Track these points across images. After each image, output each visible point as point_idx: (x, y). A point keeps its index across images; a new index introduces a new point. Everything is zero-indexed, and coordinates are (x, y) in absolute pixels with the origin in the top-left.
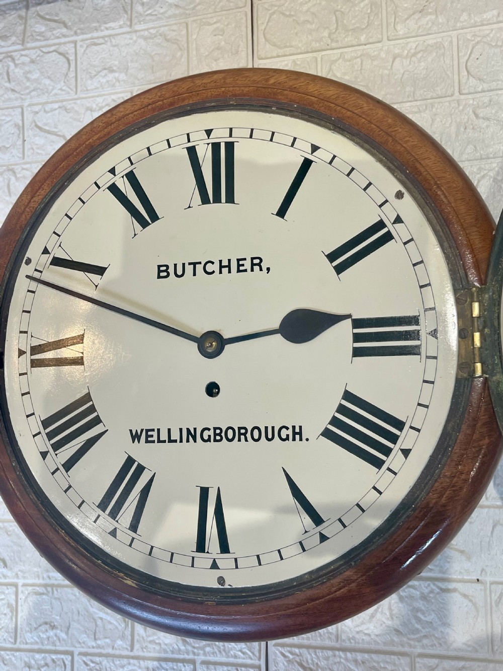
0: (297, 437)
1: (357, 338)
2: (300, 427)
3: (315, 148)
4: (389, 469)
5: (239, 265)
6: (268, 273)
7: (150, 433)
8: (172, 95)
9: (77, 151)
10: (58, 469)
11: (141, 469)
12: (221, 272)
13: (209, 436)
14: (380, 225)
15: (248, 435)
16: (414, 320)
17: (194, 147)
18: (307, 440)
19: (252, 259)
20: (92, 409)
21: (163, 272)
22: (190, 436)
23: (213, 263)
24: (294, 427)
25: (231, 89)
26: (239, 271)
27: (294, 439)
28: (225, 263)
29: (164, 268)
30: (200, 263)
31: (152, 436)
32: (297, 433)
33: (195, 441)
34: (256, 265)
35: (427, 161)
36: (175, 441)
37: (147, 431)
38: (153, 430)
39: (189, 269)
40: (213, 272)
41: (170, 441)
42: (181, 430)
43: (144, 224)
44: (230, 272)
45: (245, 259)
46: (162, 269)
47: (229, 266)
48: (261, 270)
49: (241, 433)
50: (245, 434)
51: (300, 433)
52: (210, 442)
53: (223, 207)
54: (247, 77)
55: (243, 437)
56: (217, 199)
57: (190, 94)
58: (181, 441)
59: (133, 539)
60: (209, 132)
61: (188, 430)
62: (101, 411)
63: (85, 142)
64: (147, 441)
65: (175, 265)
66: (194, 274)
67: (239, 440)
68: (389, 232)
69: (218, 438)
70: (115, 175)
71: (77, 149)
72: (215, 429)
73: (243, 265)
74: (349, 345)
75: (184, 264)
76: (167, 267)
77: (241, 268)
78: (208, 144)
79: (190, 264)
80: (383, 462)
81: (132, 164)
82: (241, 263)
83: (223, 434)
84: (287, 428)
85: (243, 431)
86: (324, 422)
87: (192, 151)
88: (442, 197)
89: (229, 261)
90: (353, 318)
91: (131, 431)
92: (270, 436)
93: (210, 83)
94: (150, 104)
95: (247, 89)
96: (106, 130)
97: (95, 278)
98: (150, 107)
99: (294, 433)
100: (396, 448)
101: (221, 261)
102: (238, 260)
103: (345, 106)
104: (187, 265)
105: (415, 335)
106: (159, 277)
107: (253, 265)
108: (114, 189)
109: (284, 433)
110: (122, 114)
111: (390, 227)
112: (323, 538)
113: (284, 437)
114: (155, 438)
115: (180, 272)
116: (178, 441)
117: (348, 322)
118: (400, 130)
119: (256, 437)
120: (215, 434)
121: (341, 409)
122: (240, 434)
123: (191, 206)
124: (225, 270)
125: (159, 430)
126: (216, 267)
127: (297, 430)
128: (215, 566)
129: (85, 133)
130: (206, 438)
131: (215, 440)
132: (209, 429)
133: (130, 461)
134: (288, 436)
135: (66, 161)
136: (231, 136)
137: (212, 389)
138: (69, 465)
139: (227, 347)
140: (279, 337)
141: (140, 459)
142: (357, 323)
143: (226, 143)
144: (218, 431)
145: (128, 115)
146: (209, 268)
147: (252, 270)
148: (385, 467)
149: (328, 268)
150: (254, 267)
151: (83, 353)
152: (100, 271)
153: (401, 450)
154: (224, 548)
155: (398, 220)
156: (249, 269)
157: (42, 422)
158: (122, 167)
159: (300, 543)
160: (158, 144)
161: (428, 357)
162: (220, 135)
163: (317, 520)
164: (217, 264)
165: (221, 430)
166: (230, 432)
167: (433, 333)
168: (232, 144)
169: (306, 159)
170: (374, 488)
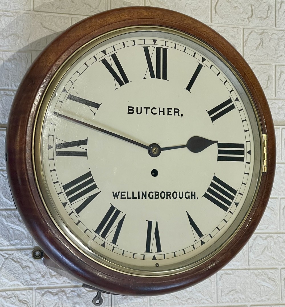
0: (193, 197)
1: (220, 152)
2: (195, 192)
3: (204, 60)
4: (230, 211)
5: (168, 112)
6: (182, 117)
7: (123, 194)
10: (72, 212)
11: (118, 212)
12: (160, 114)
13: (153, 196)
14: (230, 101)
15: (171, 196)
16: (242, 146)
17: (147, 47)
18: (197, 198)
19: (175, 109)
20: (92, 180)
22: (143, 196)
23: (156, 109)
24: (192, 192)
25: (167, 21)
26: (168, 114)
27: (192, 198)
28: (162, 110)
29: (131, 108)
30: (149, 108)
31: (124, 195)
32: (193, 195)
33: (146, 198)
34: (176, 112)
36: (136, 198)
37: (122, 193)
38: (125, 192)
39: (144, 110)
40: (156, 113)
41: (133, 198)
42: (139, 192)
43: (121, 84)
44: (164, 114)
45: (171, 109)
46: (130, 108)
47: (163, 111)
48: (179, 115)
49: (168, 195)
50: (169, 195)
52: (153, 199)
53: (161, 81)
55: (168, 197)
56: (158, 77)
57: (147, 19)
58: (139, 198)
59: (114, 247)
60: (155, 41)
61: (142, 192)
62: (97, 182)
64: (121, 198)
65: (137, 107)
66: (147, 113)
67: (167, 198)
68: (233, 105)
69: (157, 197)
70: (106, 54)
72: (156, 192)
73: (170, 112)
74: (216, 155)
75: (141, 108)
76: (133, 108)
77: (169, 113)
78: (154, 47)
79: (144, 108)
80: (228, 208)
81: (115, 50)
82: (169, 110)
83: (159, 195)
84: (189, 193)
85: (169, 194)
86: (205, 191)
87: (146, 49)
89: (164, 109)
90: (218, 142)
91: (113, 192)
92: (181, 196)
93: (156, 15)
95: (175, 23)
96: (102, 29)
97: (94, 109)
98: (126, 21)
100: (233, 202)
101: (160, 108)
102: (168, 109)
103: (217, 42)
104: (143, 108)
105: (242, 153)
106: (129, 113)
107: (175, 112)
108: (104, 62)
109: (187, 195)
110: (110, 21)
111: (234, 102)
112: (203, 243)
113: (187, 197)
114: (126, 196)
115: (139, 112)
116: (138, 198)
118: (239, 58)
119: (175, 196)
120: (156, 195)
121: (212, 184)
122: (167, 195)
123: (145, 78)
124: (162, 113)
125: (128, 192)
126: (157, 111)
127: (193, 194)
128: (154, 258)
130: (151, 196)
131: (156, 198)
132: (152, 192)
133: (112, 208)
134: (189, 196)
136: (165, 45)
137: (155, 173)
138: (79, 210)
140: (186, 148)
141: (118, 207)
142: (220, 145)
143: (163, 49)
144: (157, 194)
145: (114, 23)
146: (154, 111)
147: (175, 115)
148: (228, 211)
149: (209, 118)
150: (176, 113)
151: (87, 150)
152: (97, 106)
153: (235, 203)
154: (159, 250)
155: (237, 100)
156: (173, 114)
157: (63, 186)
158: (110, 51)
159: (193, 246)
160: (128, 41)
161: (247, 163)
162: (160, 43)
163: (200, 235)
164: (158, 109)
165: (158, 193)
166: (163, 194)
167: (249, 152)
168: (166, 49)
169: (200, 64)
170: (224, 220)
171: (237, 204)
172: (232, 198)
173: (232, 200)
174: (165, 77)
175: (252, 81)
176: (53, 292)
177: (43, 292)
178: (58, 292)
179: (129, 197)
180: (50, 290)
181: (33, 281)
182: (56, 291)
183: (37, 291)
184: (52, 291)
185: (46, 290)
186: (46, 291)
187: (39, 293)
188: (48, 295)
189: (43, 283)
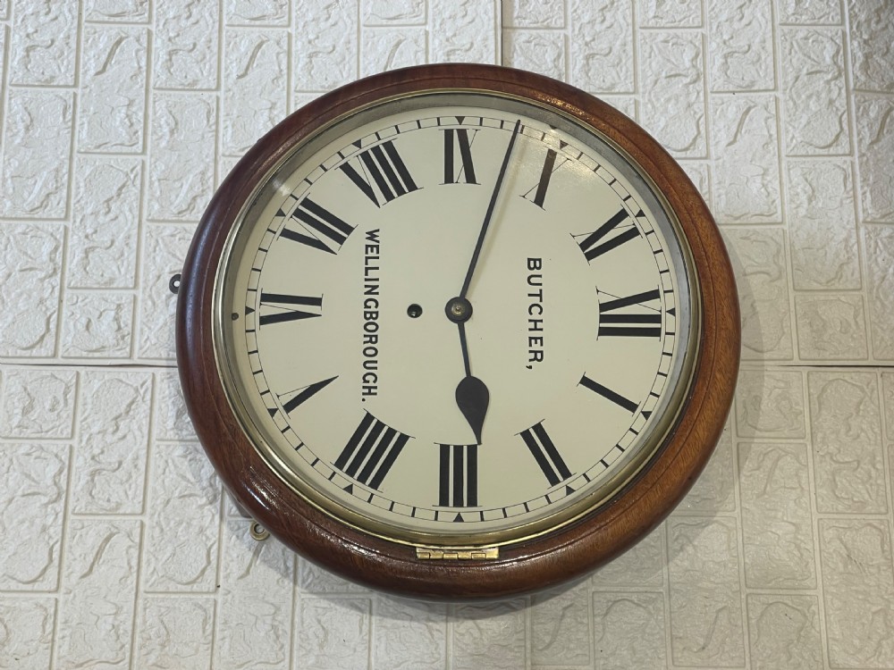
0: (367, 391)
1: (458, 449)
2: (375, 394)
3: (647, 414)
4: (334, 473)
5: (536, 339)
6: (527, 367)
7: (375, 249)
10: (343, 158)
11: (341, 240)
12: (530, 321)
13: (370, 307)
14: (566, 474)
15: (370, 345)
16: (473, 502)
17: (658, 297)
18: (364, 400)
19: (542, 352)
20: (401, 192)
21: (534, 263)
22: (370, 288)
23: (540, 313)
24: (376, 388)
25: (714, 336)
26: (531, 338)
27: (364, 387)
28: (539, 325)
29: (538, 265)
30: (541, 301)
31: (372, 251)
32: (370, 391)
33: (365, 293)
34: (536, 355)
36: (366, 274)
37: (377, 247)
38: (378, 252)
39: (536, 290)
40: (531, 314)
41: (367, 269)
42: (377, 280)
43: (584, 246)
44: (530, 330)
45: (542, 345)
46: (538, 263)
47: (536, 329)
48: (530, 360)
49: (372, 338)
50: (371, 341)
51: (370, 393)
52: (365, 308)
53: (596, 324)
55: (368, 339)
56: (603, 319)
58: (366, 280)
59: (275, 233)
60: (672, 312)
61: (377, 287)
62: (398, 200)
63: (673, 186)
64: (367, 246)
65: (540, 276)
66: (530, 295)
67: (365, 336)
68: (559, 482)
69: (368, 316)
70: (636, 216)
71: (667, 177)
72: (377, 313)
73: (536, 343)
74: (452, 442)
75: (541, 284)
76: (539, 268)
77: (533, 341)
78: (660, 311)
79: (541, 291)
80: (341, 469)
81: (647, 234)
82: (539, 341)
83: (371, 320)
84: (375, 382)
85: (374, 339)
86: (379, 416)
87: (654, 295)
88: (589, 532)
89: (542, 330)
90: (478, 446)
91: (378, 231)
92: (368, 365)
93: (723, 314)
94: (706, 253)
95: (712, 351)
96: (683, 208)
97: (533, 195)
98: (704, 253)
99: (370, 388)
100: (353, 481)
101: (541, 321)
102: (541, 338)
103: (686, 445)
104: (540, 287)
105: (458, 503)
106: (529, 260)
107: (536, 352)
108: (622, 215)
109: (370, 378)
110: (699, 224)
111: (563, 483)
112: (273, 412)
113: (367, 378)
114: (370, 254)
115: (533, 280)
116: (367, 277)
117: (474, 442)
119: (368, 352)
120: (371, 313)
121: (391, 432)
123: (599, 292)
124: (532, 325)
125: (378, 258)
126: (536, 316)
127: (373, 391)
128: (248, 310)
129: (683, 186)
130: (369, 304)
131: (366, 313)
132: (377, 306)
133: (349, 229)
134: (368, 382)
135: (654, 167)
136: (667, 334)
137: (415, 310)
138: (347, 169)
139: (456, 325)
140: (465, 376)
141: (350, 239)
142: (473, 450)
143: (660, 329)
144: (374, 316)
145: (697, 231)
146: (536, 310)
147: (530, 352)
148: (337, 470)
149: (528, 425)
150: (534, 354)
151: (457, 182)
152: (539, 200)
153: (352, 485)
154: (265, 320)
155: (570, 491)
156: (531, 349)
157: (390, 142)
158: (644, 224)
159: (269, 391)
160: (665, 260)
161: (437, 512)
162: (669, 323)
163: (289, 407)
164: (539, 317)
165: (376, 318)
166: (373, 327)
167: (459, 519)
168: (659, 335)
169: (636, 406)
170: (317, 460)
172: (362, 479)
173: (359, 479)
174: (603, 332)
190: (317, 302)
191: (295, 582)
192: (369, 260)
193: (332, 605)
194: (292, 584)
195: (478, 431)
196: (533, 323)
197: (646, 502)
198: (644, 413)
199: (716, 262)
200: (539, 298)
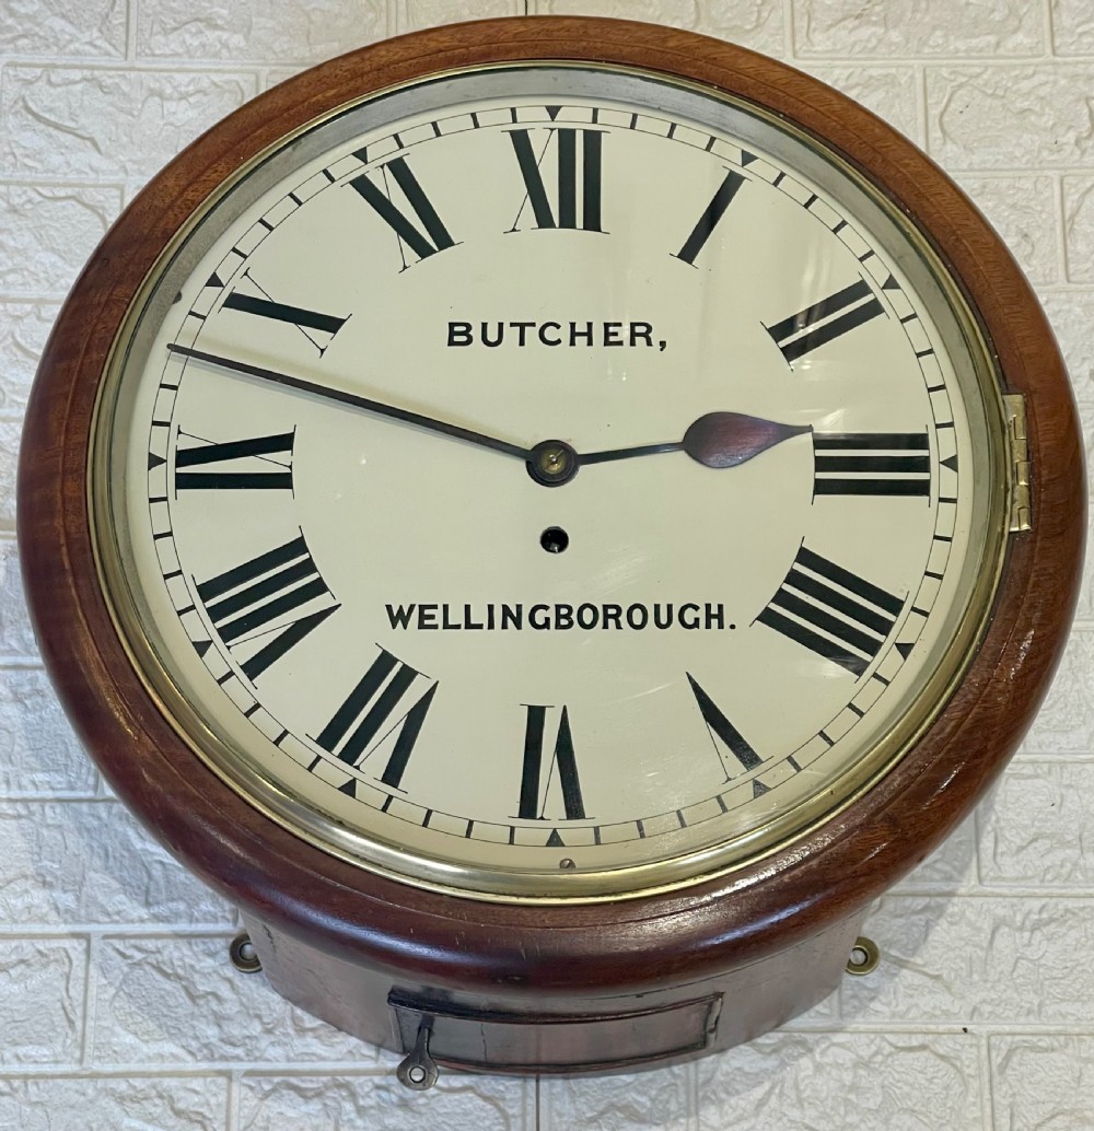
0: (714, 622)
1: (821, 464)
2: (720, 607)
3: (747, 158)
4: (875, 676)
5: (607, 334)
6: (661, 350)
7: (427, 612)
8: (485, 41)
9: (292, 112)
10: (231, 674)
11: (407, 675)
12: (572, 343)
13: (547, 619)
14: (860, 289)
15: (623, 619)
16: (919, 441)
17: (524, 132)
18: (733, 627)
20: (308, 567)
21: (458, 334)
22: (509, 619)
23: (558, 327)
24: (708, 607)
25: (599, 45)
26: (607, 343)
27: (708, 626)
28: (581, 328)
29: (462, 329)
30: (533, 325)
31: (432, 617)
32: (715, 616)
33: (518, 625)
34: (640, 335)
35: (939, 198)
36: (480, 626)
37: (422, 608)
38: (435, 607)
39: (512, 334)
40: (559, 341)
41: (469, 626)
42: (491, 608)
43: (423, 251)
44: (590, 343)
45: (619, 325)
46: (457, 329)
47: (589, 334)
48: (649, 343)
49: (611, 615)
50: (616, 617)
51: (720, 616)
52: (549, 628)
53: (578, 236)
54: (627, 30)
55: (611, 622)
56: (567, 221)
57: (522, 44)
58: (491, 626)
59: (390, 798)
60: (553, 111)
61: (505, 608)
62: (324, 571)
63: (307, 98)
64: (421, 626)
65: (484, 326)
66: (522, 343)
67: (605, 626)
68: (875, 301)
69: (564, 622)
70: (366, 163)
71: (288, 109)
72: (558, 607)
73: (615, 334)
74: (809, 475)
75: (501, 325)
76: (469, 327)
77: (612, 339)
78: (552, 130)
79: (512, 325)
80: (865, 664)
81: (401, 146)
82: (611, 329)
83: (574, 616)
84: (696, 608)
85: (612, 611)
86: (764, 599)
87: (521, 141)
89: (589, 325)
90: (815, 431)
91: (389, 608)
92: (664, 620)
93: (559, 30)
94: (441, 51)
95: (628, 49)
96: (352, 83)
97: (320, 335)
98: (440, 55)
99: (709, 616)
100: (887, 643)
101: (573, 325)
102: (607, 325)
103: (801, 98)
104: (506, 327)
105: (920, 465)
106: (451, 343)
107: (633, 335)
108: (363, 186)
109: (689, 616)
110: (384, 60)
111: (877, 293)
112: (760, 789)
113: (690, 621)
114: (439, 620)
115: (492, 337)
116: (486, 625)
117: (808, 438)
118: (894, 147)
119: (637, 621)
120: (559, 617)
121: (794, 578)
122: (607, 616)
123: (517, 228)
124: (581, 341)
125: (446, 608)
126: (564, 333)
127: (714, 611)
128: (555, 840)
129: (305, 84)
130: (540, 620)
131: (558, 626)
132: (546, 608)
133: (386, 661)
134: (697, 620)
135: (266, 127)
136: (595, 121)
138: (254, 667)
139: (583, 469)
140: (682, 455)
141: (406, 657)
142: (820, 443)
143: (586, 132)
144: (564, 611)
145: (398, 63)
146: (550, 334)
147: (633, 343)
148: (868, 672)
149: (773, 349)
150: (637, 338)
151: (290, 467)
152: (331, 324)
153: (897, 644)
154: (574, 809)
155: (891, 284)
156: (627, 342)
157: (199, 588)
158: (381, 148)
159: (718, 798)
160: (454, 119)
161: (941, 500)
162: (576, 116)
163: (748, 757)
164: (566, 329)
165: (570, 609)
166: (587, 613)
167: (952, 463)
168: (598, 134)
169: (732, 173)
170: (850, 706)
171: (905, 649)
172: (884, 627)
173: (885, 632)
174: (592, 222)
175: (953, 218)
176: (306, 1089)
177: (267, 1087)
178: (323, 1089)
179: (450, 623)
180: (294, 1080)
181: (233, 1044)
182: (315, 1086)
183: (245, 1081)
184: (303, 1085)
185: (277, 1080)
186: (278, 1083)
187: (251, 1088)
188: (283, 1096)
189: (267, 1055)
190: (536, 716)
191: (951, 894)
192: (451, 622)
193: (989, 828)
194: (955, 900)
195: (787, 432)
196: (577, 338)
197: (908, 165)
198: (744, 163)
199: (459, 36)
200: (526, 328)
